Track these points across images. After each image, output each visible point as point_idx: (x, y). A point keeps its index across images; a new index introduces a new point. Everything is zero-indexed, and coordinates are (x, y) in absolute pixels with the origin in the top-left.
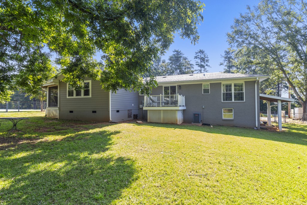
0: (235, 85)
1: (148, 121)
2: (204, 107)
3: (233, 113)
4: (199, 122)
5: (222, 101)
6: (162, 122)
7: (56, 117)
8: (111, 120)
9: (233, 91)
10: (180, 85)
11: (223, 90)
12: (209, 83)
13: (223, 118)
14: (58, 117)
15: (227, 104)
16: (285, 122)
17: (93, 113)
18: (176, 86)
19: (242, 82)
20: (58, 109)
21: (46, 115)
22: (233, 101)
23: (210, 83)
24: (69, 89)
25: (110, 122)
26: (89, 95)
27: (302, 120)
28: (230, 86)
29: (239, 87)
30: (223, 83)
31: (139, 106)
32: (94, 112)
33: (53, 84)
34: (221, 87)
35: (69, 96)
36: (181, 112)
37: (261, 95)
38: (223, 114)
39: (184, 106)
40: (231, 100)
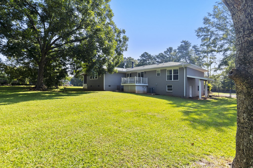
0: (174, 71)
1: (124, 91)
2: (157, 84)
3: (172, 88)
4: (151, 93)
5: (167, 80)
6: (129, 92)
8: (104, 90)
9: (173, 74)
10: (145, 72)
11: (167, 74)
12: (159, 70)
13: (167, 91)
14: (87, 89)
15: (169, 82)
18: (143, 72)
19: (177, 68)
20: (87, 85)
22: (173, 80)
23: (161, 70)
26: (97, 78)
28: (171, 71)
29: (176, 71)
30: (168, 69)
32: (99, 86)
34: (166, 72)
36: (142, 86)
37: (188, 76)
38: (167, 88)
39: (146, 84)
40: (172, 80)
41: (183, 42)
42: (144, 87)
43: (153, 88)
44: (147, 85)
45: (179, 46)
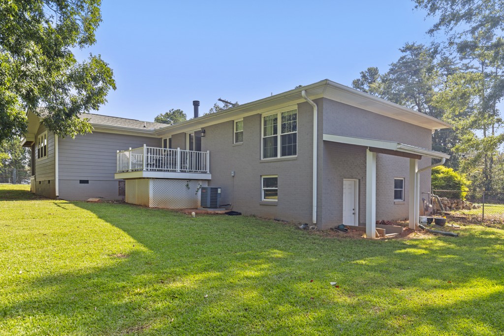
0: (283, 118)
1: (126, 200)
2: (233, 174)
5: (262, 159)
9: (279, 134)
10: (204, 128)
11: (263, 133)
12: (241, 118)
13: (263, 200)
14: (35, 191)
19: (294, 106)
22: (279, 156)
23: (244, 118)
28: (275, 120)
29: (289, 121)
30: (264, 113)
32: (49, 182)
34: (261, 124)
36: (185, 183)
37: (326, 137)
38: (263, 188)
39: (206, 173)
40: (276, 155)
41: (408, 48)
42: (191, 184)
43: (216, 189)
44: (208, 176)
45: (395, 62)
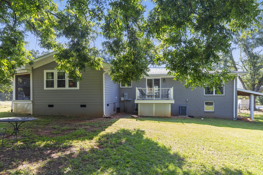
1: (139, 114)
2: (187, 100)
3: (214, 106)
4: (186, 115)
5: (204, 95)
6: (154, 116)
7: (29, 113)
8: (105, 115)
10: (164, 78)
13: (205, 110)
14: (31, 112)
15: (209, 97)
16: (240, 112)
17: (81, 107)
18: (159, 79)
20: (31, 102)
21: (12, 110)
22: (214, 94)
24: (47, 78)
25: (104, 118)
26: (77, 87)
27: (248, 110)
31: (120, 99)
32: (83, 106)
33: (26, 71)
35: (47, 87)
38: (205, 106)
